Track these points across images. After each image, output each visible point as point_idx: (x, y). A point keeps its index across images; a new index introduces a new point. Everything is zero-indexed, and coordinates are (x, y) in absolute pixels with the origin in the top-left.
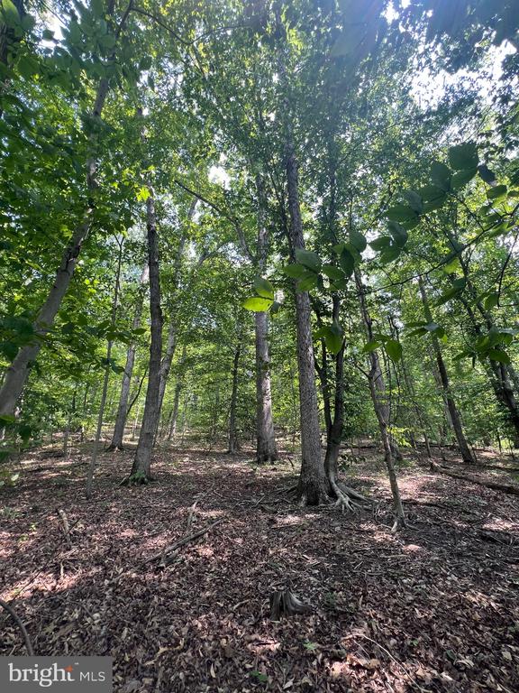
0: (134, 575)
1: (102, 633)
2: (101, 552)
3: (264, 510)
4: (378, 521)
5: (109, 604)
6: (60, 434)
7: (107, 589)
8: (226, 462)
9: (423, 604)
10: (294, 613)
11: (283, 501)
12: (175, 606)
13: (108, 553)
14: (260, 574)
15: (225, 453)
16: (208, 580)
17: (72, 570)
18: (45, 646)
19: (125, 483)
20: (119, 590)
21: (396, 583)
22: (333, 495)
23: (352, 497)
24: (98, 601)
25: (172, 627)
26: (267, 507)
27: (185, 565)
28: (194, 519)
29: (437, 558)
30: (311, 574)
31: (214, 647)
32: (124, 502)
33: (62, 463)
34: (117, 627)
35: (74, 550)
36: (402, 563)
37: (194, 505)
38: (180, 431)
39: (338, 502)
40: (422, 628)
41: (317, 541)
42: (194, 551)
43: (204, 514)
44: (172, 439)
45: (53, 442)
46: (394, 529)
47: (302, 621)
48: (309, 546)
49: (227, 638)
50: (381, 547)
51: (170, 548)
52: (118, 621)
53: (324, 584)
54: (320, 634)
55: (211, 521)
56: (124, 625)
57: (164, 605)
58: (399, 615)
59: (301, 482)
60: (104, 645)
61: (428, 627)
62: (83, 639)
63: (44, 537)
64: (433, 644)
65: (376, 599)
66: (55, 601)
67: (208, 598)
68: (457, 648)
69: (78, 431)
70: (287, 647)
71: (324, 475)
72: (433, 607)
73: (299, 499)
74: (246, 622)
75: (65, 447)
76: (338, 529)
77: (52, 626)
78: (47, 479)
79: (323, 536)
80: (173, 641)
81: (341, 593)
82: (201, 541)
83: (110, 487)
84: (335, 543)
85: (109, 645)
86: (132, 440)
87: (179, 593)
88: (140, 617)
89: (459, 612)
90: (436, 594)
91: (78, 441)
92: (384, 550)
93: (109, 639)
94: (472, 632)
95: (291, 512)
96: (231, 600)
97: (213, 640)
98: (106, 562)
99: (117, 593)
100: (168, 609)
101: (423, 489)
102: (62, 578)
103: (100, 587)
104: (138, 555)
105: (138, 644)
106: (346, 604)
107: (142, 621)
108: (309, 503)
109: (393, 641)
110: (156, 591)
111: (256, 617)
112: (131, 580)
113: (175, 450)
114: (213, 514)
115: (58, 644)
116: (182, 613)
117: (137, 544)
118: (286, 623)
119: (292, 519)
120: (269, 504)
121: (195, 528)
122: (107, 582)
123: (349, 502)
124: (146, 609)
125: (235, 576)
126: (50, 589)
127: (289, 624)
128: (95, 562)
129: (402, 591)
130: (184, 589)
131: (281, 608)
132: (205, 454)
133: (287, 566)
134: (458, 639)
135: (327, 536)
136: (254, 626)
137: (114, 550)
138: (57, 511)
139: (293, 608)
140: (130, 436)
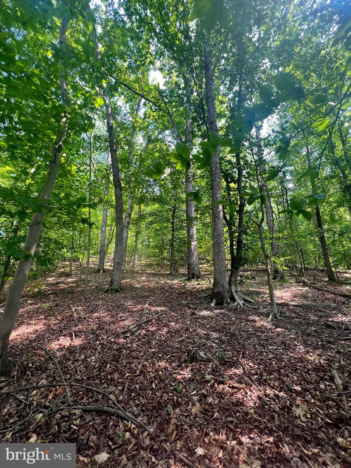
0: (113, 340)
1: (96, 366)
2: (95, 328)
3: (189, 307)
4: (259, 314)
5: (99, 353)
6: (67, 263)
7: (98, 346)
8: (168, 279)
9: (278, 360)
10: (201, 361)
11: (201, 303)
12: (135, 355)
13: (98, 328)
14: (184, 341)
15: (168, 274)
16: (154, 343)
17: (79, 336)
18: (68, 370)
19: (107, 291)
20: (105, 347)
21: (264, 348)
22: (233, 299)
23: (245, 300)
24: (94, 351)
25: (133, 365)
26: (191, 306)
27: (141, 335)
28: (147, 311)
29: (293, 336)
30: (214, 342)
31: (155, 374)
32: (107, 302)
33: (70, 280)
34: (105, 363)
35: (80, 326)
36: (270, 338)
37: (147, 304)
38: (140, 260)
39: (236, 303)
40: (274, 371)
41: (220, 325)
42: (146, 328)
43: (153, 309)
44: (135, 266)
45: (64, 268)
46: (269, 319)
47: (205, 365)
48: (214, 328)
49: (162, 371)
50: (259, 329)
51: (133, 327)
52: (105, 361)
53: (221, 348)
54: (214, 372)
55: (157, 312)
56: (108, 363)
57: (129, 354)
58: (262, 364)
59: (213, 292)
60: (97, 371)
61: (278, 371)
62: (87, 368)
63: (63, 319)
64: (279, 379)
65: (250, 356)
66: (71, 350)
67: (153, 352)
68: (293, 381)
69: (78, 261)
70: (195, 377)
71: (228, 287)
72: (284, 361)
73: (211, 301)
74: (173, 364)
75: (71, 270)
76: (234, 319)
77: (71, 362)
78: (62, 289)
79: (224, 322)
80: (133, 371)
81: (230, 352)
82: (150, 323)
83: (98, 293)
84: (230, 326)
85: (100, 371)
86: (110, 266)
87: (137, 349)
88: (116, 359)
89: (299, 364)
90: (287, 355)
91: (78, 267)
92: (261, 331)
93: (100, 369)
94: (304, 374)
95: (206, 309)
96: (166, 353)
97: (155, 372)
98: (97, 332)
99: (104, 348)
100: (131, 356)
101: (295, 296)
102: (74, 340)
103: (95, 345)
104: (115, 330)
105: (115, 372)
106: (232, 358)
107: (118, 362)
108: (217, 304)
109: (255, 377)
110: (125, 347)
111: (179, 362)
112: (111, 342)
113: (137, 272)
114: (159, 309)
115: (74, 370)
116: (139, 359)
117: (114, 324)
118: (196, 366)
119: (205, 313)
120: (192, 304)
121: (147, 317)
122: (98, 342)
123: (243, 304)
124: (119, 356)
125: (169, 342)
126: (68, 345)
127: (197, 366)
128: (91, 333)
129: (267, 353)
130: (140, 347)
131: (193, 358)
132: (155, 275)
133: (200, 338)
134: (295, 377)
135: (226, 322)
136: (178, 366)
137: (101, 327)
138: (69, 306)
139: (200, 359)
140: (109, 264)
